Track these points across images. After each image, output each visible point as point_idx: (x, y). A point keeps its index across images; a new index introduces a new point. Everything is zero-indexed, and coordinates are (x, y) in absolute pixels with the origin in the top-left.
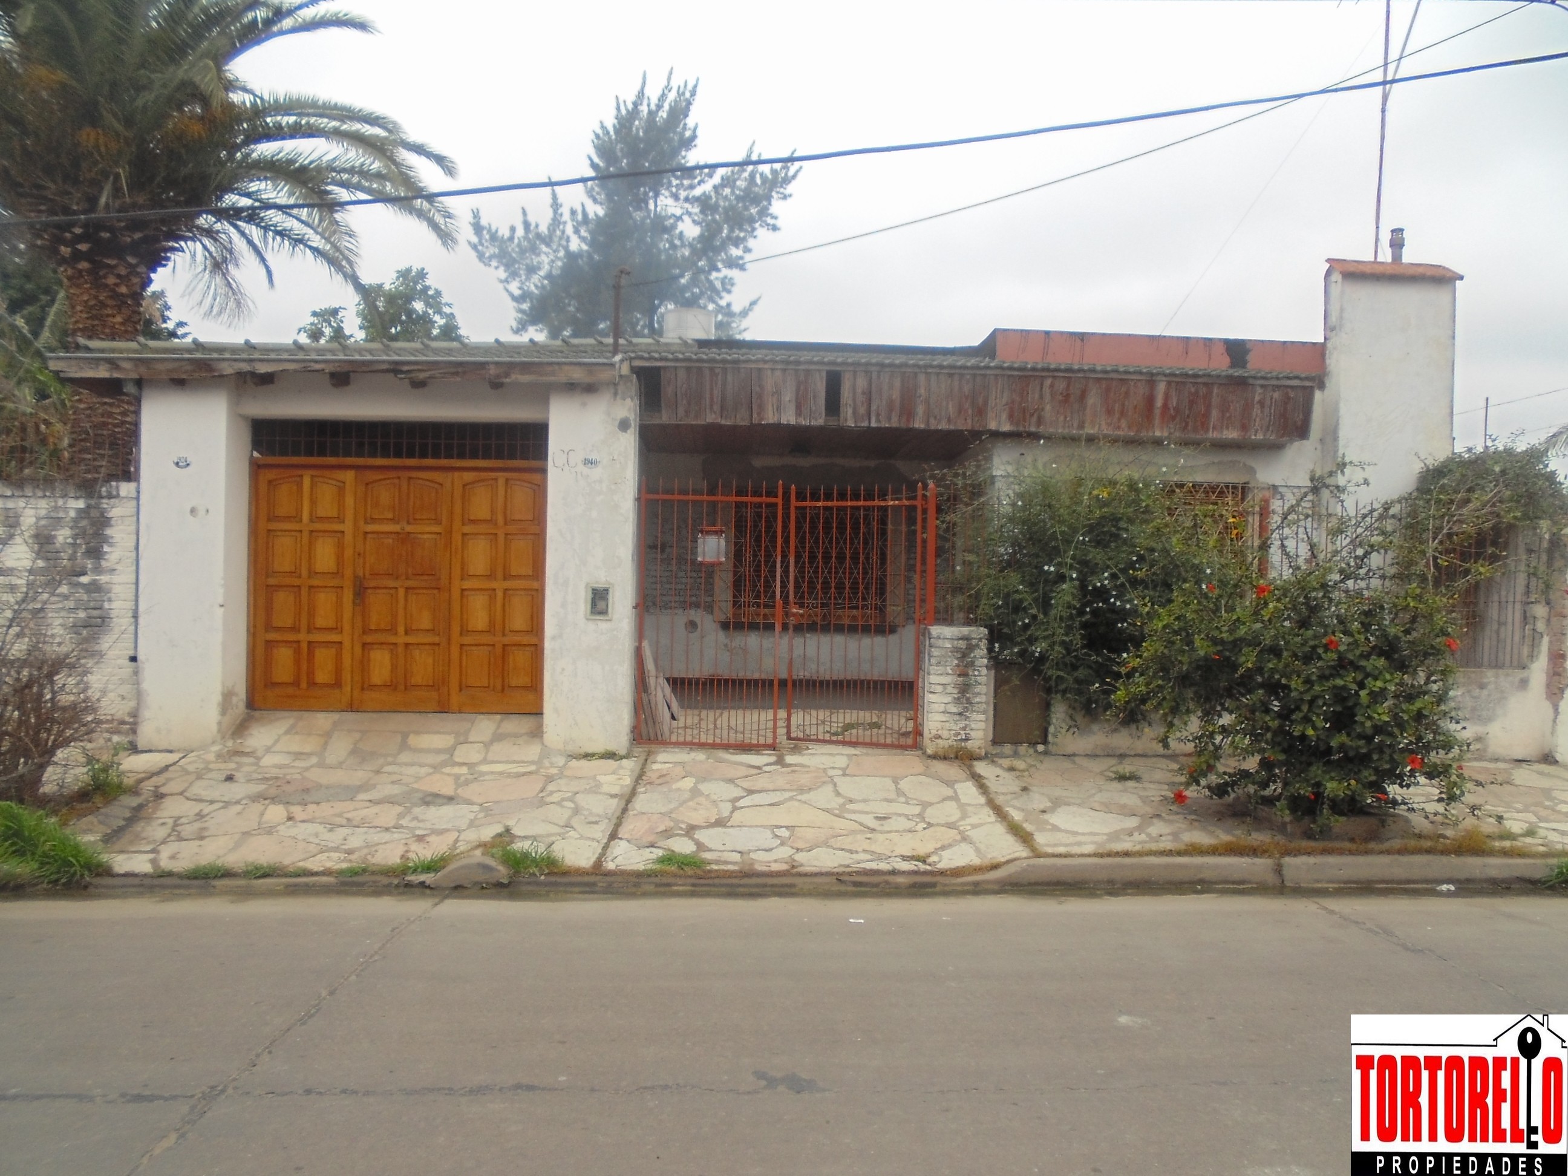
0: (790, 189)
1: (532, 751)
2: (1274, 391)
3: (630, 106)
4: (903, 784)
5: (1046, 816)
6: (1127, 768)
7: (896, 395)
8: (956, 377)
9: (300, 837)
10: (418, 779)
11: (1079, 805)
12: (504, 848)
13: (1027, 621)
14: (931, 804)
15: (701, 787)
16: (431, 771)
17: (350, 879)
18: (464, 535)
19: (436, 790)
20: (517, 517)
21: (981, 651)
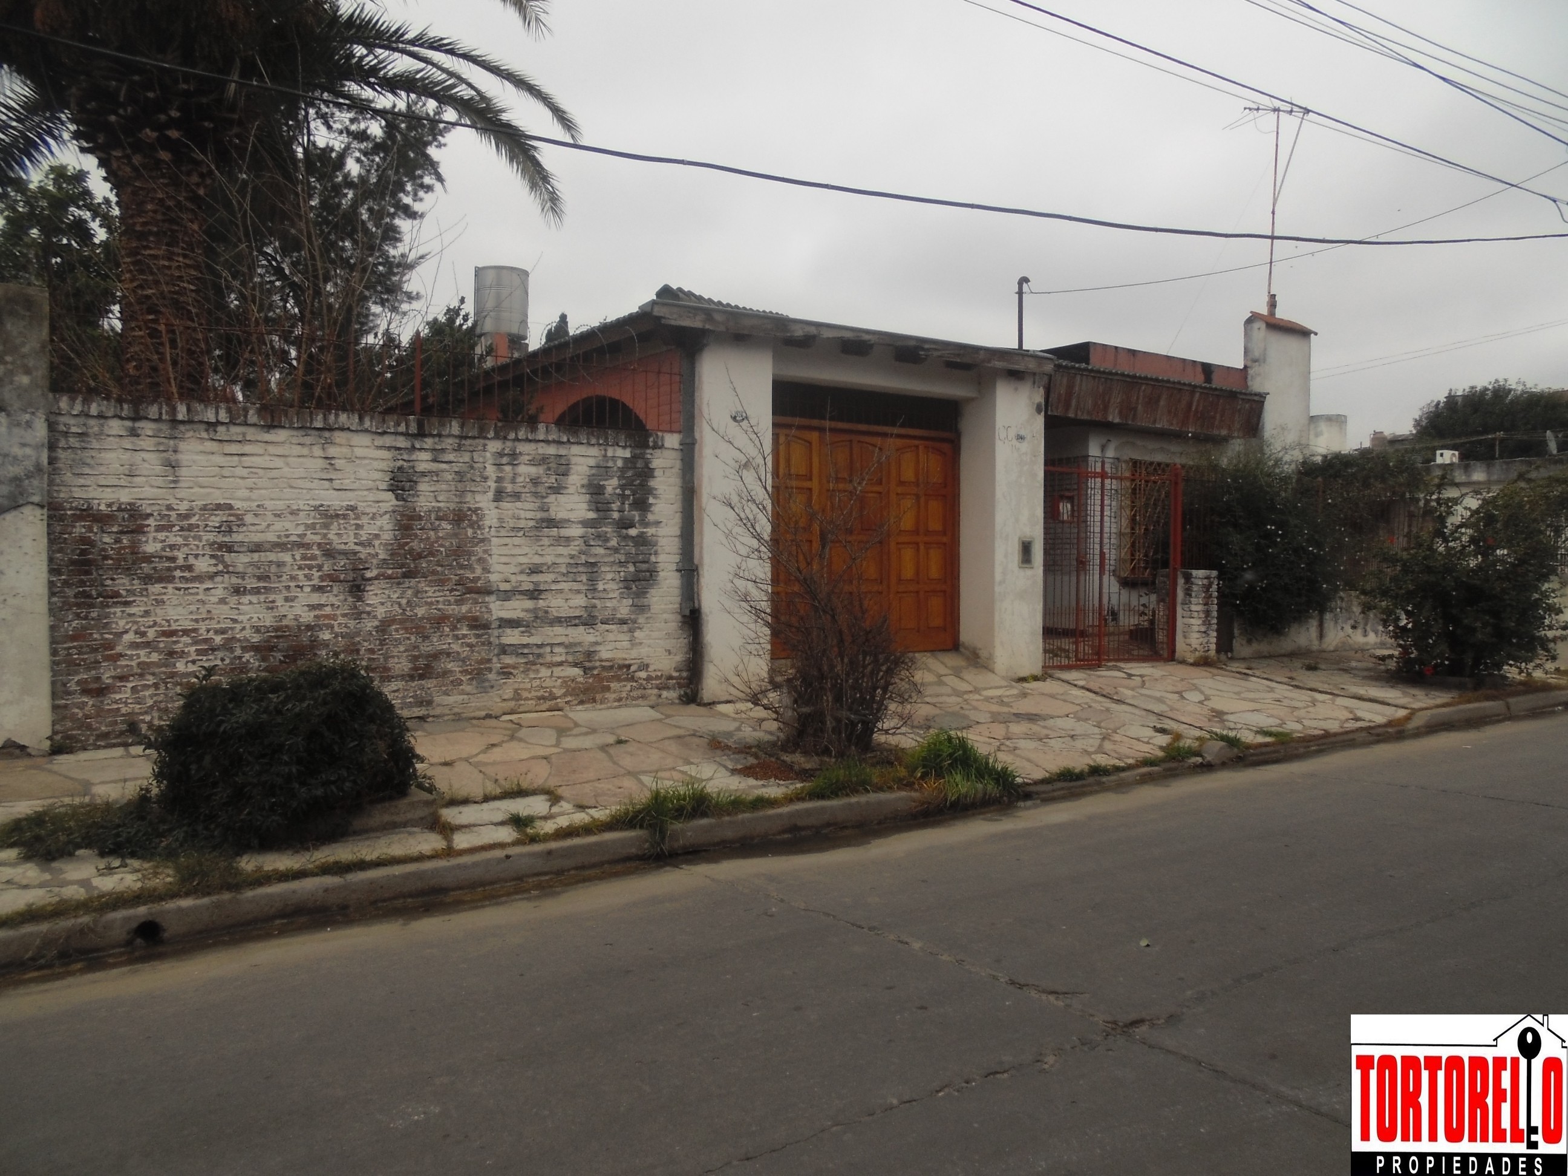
9: (1043, 748)
16: (960, 698)
18: (897, 495)
20: (932, 480)
21: (1215, 587)
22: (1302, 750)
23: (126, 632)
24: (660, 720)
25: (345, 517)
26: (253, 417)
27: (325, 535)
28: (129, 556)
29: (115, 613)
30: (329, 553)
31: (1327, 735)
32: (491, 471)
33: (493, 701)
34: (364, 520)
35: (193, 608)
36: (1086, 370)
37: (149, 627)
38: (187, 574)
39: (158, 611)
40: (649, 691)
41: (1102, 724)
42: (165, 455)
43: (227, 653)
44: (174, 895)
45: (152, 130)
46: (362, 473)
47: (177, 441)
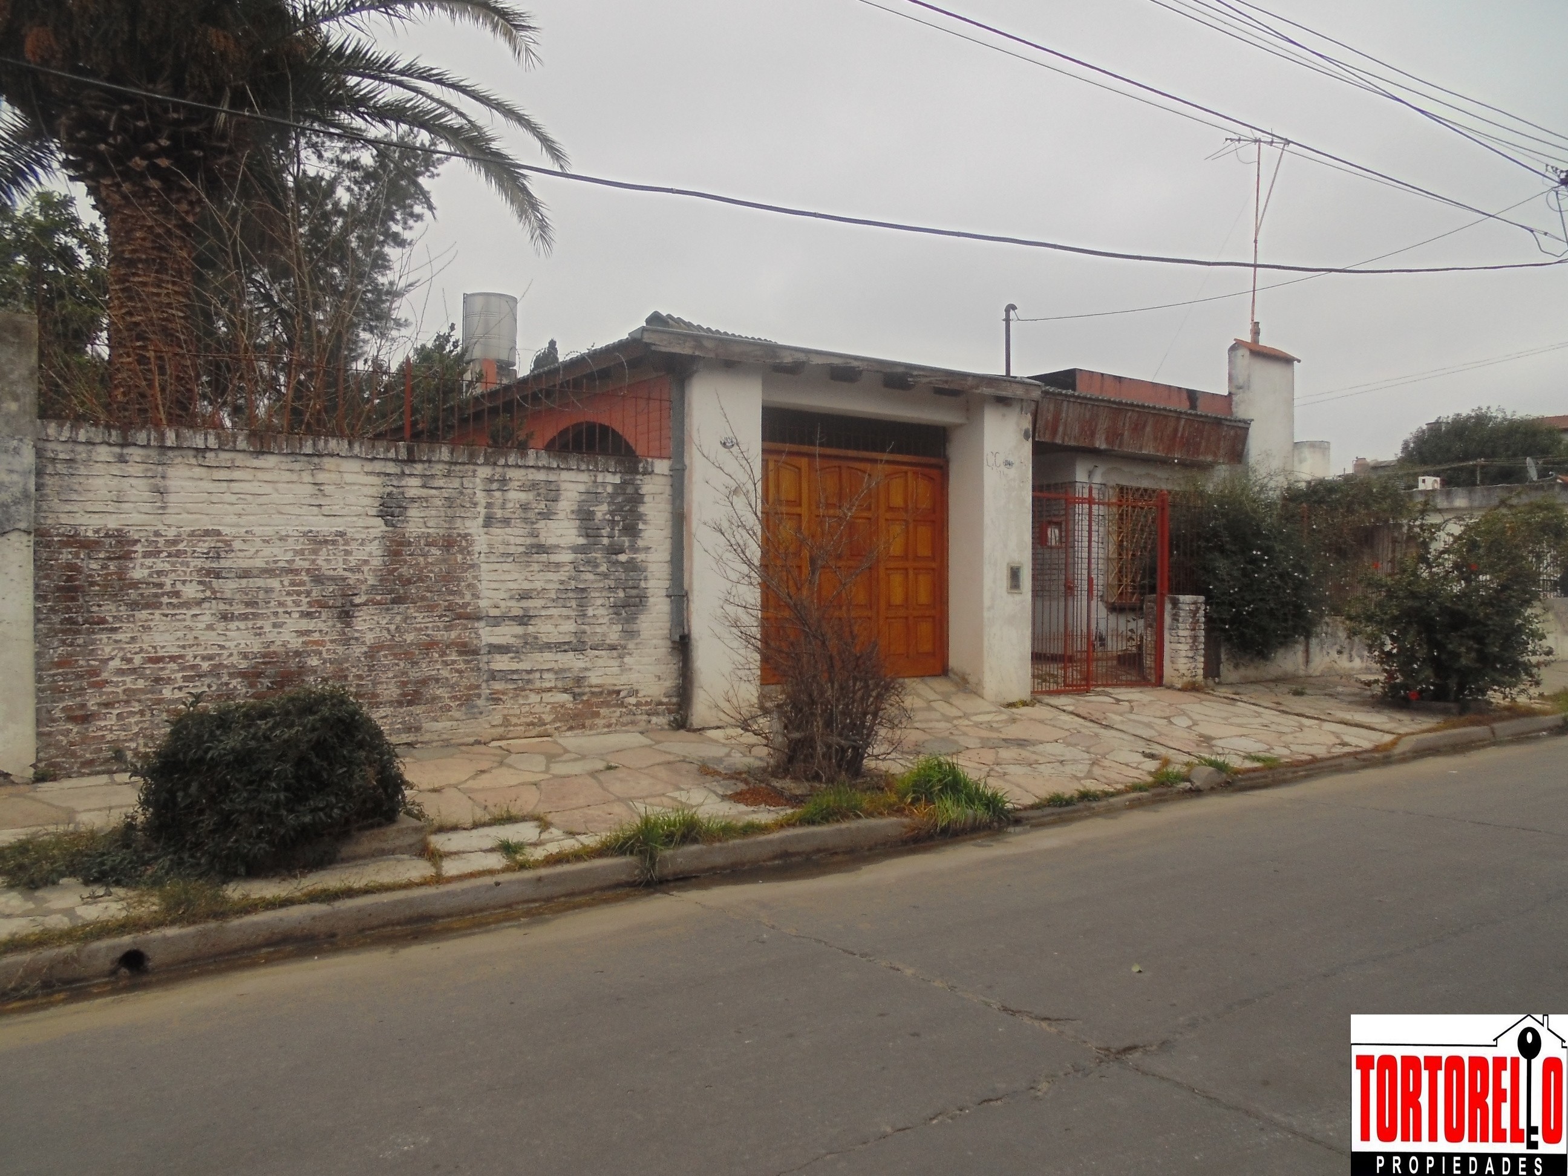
6: (1296, 688)
10: (957, 730)
16: (950, 724)
18: (886, 520)
20: (920, 505)
21: (1202, 612)
22: (1290, 775)
23: (112, 659)
24: (650, 746)
25: (334, 542)
26: (242, 444)
27: (314, 561)
28: (116, 583)
29: (100, 640)
30: (318, 579)
31: (1314, 760)
32: (481, 497)
33: (483, 727)
34: (354, 546)
35: (180, 634)
36: (1073, 396)
37: (136, 653)
38: (174, 601)
39: (145, 637)
40: (639, 717)
41: (1092, 750)
42: (152, 480)
43: (214, 680)
44: (160, 924)
45: (142, 158)
46: (352, 499)
47: (165, 467)
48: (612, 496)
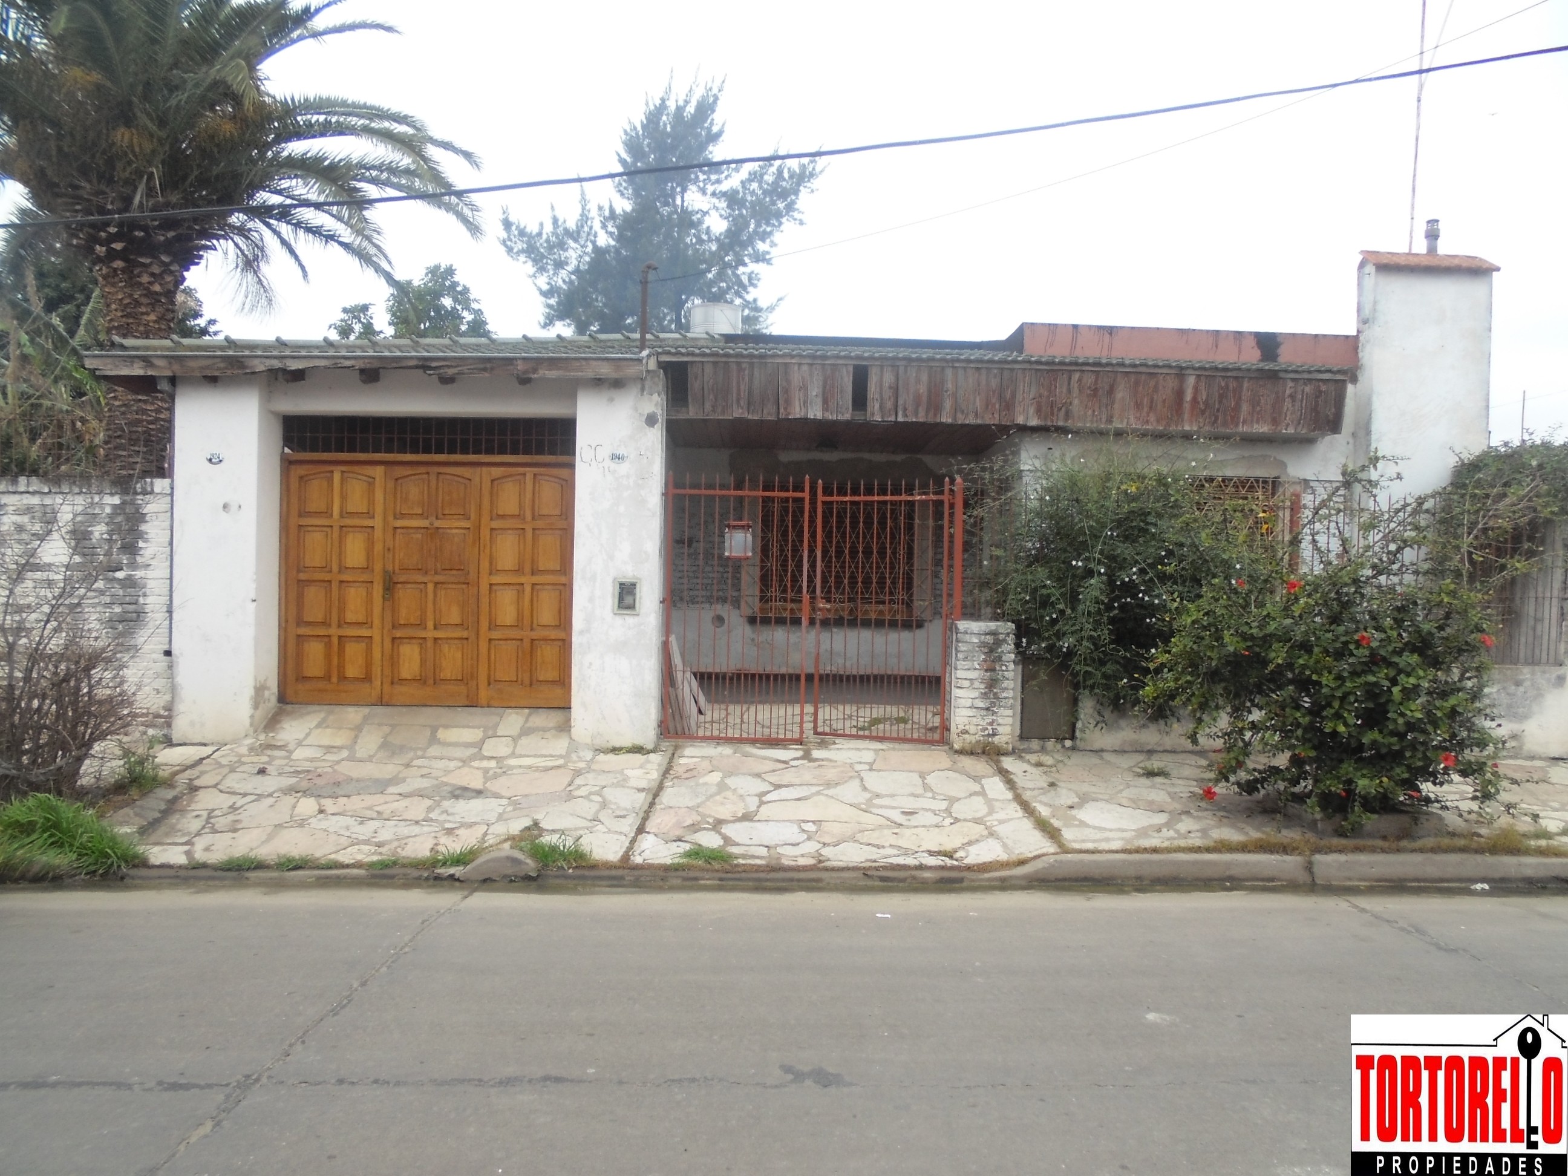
0: (815, 183)
1: (560, 745)
2: (1305, 384)
3: (658, 102)
4: (930, 779)
5: (1074, 812)
6: (1156, 764)
7: (923, 389)
8: (984, 372)
9: (332, 830)
10: (447, 772)
11: (1107, 801)
12: (533, 842)
13: (1054, 616)
14: (959, 799)
15: (728, 781)
16: (460, 764)
17: (381, 872)
18: (492, 529)
19: (464, 784)
20: (545, 512)
21: (1008, 645)
45: (101, 245)
48: (111, 516)
